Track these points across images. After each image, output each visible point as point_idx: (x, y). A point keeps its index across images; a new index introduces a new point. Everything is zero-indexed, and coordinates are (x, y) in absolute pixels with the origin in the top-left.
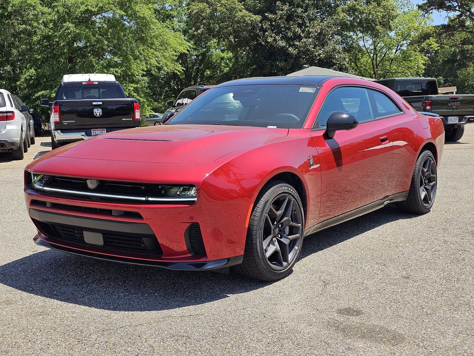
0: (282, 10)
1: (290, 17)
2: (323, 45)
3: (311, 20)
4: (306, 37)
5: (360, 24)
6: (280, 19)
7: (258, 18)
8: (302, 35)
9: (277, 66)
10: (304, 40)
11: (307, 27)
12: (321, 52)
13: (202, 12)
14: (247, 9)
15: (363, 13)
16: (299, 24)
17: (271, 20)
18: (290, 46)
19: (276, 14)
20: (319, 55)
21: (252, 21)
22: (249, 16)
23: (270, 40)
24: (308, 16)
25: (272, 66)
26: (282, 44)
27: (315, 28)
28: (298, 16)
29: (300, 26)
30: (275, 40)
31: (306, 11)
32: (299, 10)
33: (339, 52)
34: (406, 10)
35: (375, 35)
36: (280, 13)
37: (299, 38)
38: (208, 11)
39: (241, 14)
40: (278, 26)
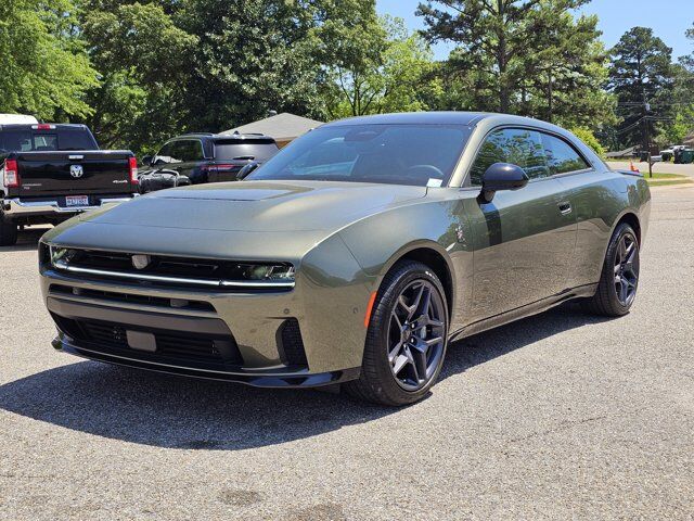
0: (231, 29)
1: (242, 40)
2: (290, 84)
3: (273, 45)
4: (267, 70)
5: (339, 54)
6: (228, 42)
7: (195, 39)
8: (262, 67)
9: (226, 111)
10: (264, 74)
11: (268, 55)
12: (288, 92)
13: (107, 26)
14: (177, 26)
15: (344, 38)
16: (255, 50)
17: (214, 43)
18: (244, 82)
19: (222, 34)
20: (286, 97)
21: (187, 43)
22: (182, 36)
23: (214, 72)
24: (268, 39)
25: (218, 111)
26: (232, 78)
27: (279, 58)
28: (253, 39)
29: (257, 53)
30: (222, 73)
31: (265, 32)
32: (256, 31)
33: (312, 94)
34: (397, 37)
35: (360, 70)
36: (227, 33)
37: (257, 71)
38: (117, 25)
39: (169, 32)
40: (226, 51)
